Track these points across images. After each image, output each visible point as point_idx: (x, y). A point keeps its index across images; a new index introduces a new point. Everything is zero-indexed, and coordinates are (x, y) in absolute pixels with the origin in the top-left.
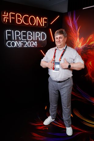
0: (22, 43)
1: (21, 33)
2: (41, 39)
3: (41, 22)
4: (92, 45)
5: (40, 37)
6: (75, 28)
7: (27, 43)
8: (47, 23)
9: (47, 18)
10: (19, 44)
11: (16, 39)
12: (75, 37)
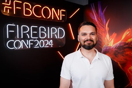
0: (31, 42)
1: (30, 28)
2: (57, 37)
3: (57, 14)
7: (39, 43)
8: (65, 16)
9: (65, 11)
10: (28, 44)
11: (22, 37)
12: (103, 33)
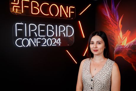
0: (39, 40)
1: (37, 26)
2: (66, 35)
3: (66, 12)
6: (114, 19)
7: (46, 41)
8: (75, 13)
9: (74, 7)
10: (35, 42)
11: (30, 36)
12: (116, 31)
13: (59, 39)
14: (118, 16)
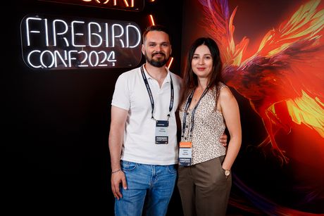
0: (73, 55)
1: (69, 25)
2: (125, 45)
4: (275, 57)
5: (124, 38)
6: (220, 13)
7: (88, 57)
10: (66, 59)
11: (55, 45)
13: (113, 52)
14: (227, 9)
